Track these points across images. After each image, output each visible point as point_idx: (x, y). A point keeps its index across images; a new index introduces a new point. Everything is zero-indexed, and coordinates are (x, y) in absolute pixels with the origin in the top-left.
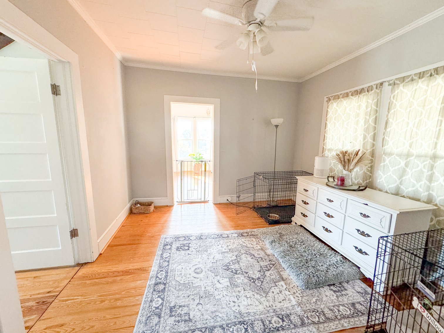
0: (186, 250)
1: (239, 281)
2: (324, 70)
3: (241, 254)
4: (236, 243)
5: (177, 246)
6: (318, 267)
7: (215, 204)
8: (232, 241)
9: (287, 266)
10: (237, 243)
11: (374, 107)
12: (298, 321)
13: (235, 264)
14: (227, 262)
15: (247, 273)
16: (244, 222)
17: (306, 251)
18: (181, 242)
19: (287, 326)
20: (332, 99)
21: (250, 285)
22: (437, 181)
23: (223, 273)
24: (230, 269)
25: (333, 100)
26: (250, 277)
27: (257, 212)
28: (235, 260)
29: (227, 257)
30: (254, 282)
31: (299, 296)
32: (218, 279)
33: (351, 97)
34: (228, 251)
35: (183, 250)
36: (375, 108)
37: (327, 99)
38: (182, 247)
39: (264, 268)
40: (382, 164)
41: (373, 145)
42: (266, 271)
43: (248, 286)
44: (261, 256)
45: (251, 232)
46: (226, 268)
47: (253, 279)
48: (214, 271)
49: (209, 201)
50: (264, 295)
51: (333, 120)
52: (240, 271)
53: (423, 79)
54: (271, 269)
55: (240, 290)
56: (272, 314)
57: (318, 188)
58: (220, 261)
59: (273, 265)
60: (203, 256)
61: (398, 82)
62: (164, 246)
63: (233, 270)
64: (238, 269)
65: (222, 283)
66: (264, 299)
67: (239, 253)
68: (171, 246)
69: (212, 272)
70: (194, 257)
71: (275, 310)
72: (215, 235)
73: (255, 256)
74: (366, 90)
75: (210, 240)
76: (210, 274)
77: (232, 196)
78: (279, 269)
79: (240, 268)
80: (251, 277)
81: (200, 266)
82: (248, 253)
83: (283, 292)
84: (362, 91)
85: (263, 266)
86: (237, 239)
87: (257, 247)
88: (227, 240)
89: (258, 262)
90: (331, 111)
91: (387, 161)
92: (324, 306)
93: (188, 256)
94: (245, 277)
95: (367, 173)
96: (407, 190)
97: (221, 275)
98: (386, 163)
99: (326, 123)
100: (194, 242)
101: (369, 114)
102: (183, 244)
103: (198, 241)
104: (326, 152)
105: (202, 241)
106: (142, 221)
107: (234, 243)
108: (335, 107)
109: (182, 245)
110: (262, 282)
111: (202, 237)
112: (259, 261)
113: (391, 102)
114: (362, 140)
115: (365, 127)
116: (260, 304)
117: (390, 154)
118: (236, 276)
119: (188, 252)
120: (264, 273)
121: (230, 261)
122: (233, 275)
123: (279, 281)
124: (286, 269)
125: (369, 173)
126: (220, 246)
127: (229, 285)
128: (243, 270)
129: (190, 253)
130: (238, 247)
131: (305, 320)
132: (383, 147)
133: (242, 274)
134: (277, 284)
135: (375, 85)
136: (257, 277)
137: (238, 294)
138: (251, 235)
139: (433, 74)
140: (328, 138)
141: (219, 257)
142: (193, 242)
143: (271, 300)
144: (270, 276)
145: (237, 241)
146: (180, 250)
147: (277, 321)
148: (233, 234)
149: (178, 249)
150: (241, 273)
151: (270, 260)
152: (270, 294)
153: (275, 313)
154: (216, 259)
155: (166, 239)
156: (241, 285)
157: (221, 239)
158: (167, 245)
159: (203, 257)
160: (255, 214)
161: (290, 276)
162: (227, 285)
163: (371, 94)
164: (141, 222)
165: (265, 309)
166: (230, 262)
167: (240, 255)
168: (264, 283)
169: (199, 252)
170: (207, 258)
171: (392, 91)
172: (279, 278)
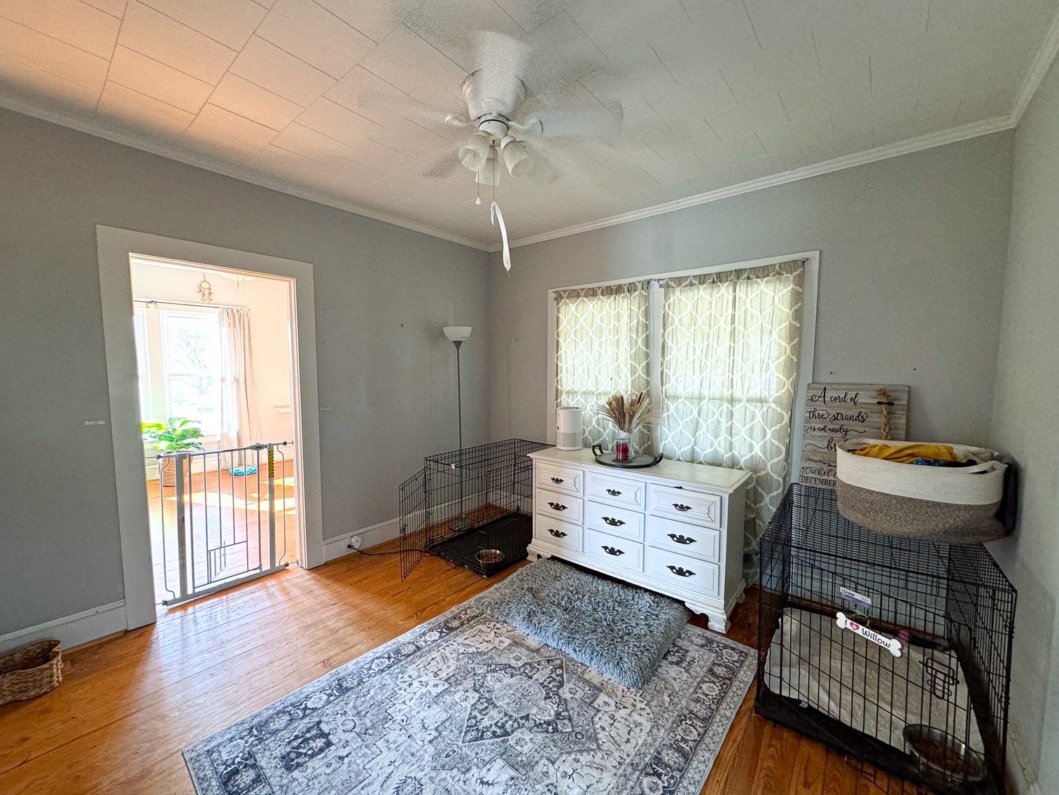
0: (321, 750)
1: (526, 749)
2: (544, 237)
3: (480, 678)
4: (448, 655)
5: (278, 753)
6: (635, 630)
7: (312, 570)
8: (434, 654)
9: (587, 656)
10: (454, 655)
11: (642, 319)
12: (676, 757)
13: (487, 711)
14: (466, 718)
15: (527, 717)
16: (430, 592)
17: (596, 607)
18: (286, 735)
19: (672, 782)
20: (565, 295)
21: (553, 741)
22: (738, 434)
23: (477, 754)
24: (485, 730)
25: (568, 298)
26: (540, 724)
27: (443, 557)
28: (478, 701)
29: (455, 706)
30: (556, 730)
31: (643, 706)
32: (477, 776)
33: (601, 297)
34: (447, 686)
35: (312, 756)
36: (644, 320)
37: (555, 295)
38: (301, 750)
39: (551, 686)
40: (665, 415)
41: (648, 383)
42: (558, 689)
43: (552, 746)
44: (525, 660)
45: (463, 612)
46: (473, 733)
47: (549, 725)
48: (449, 760)
49: (287, 565)
50: (593, 747)
51: (572, 336)
52: (510, 723)
53: (704, 286)
54: (563, 679)
55: (545, 769)
56: (635, 776)
57: (584, 472)
58: (447, 724)
59: (561, 667)
60: (391, 737)
61: (673, 284)
62: (225, 784)
63: (494, 728)
64: (502, 719)
65: (496, 781)
66: (599, 755)
67: (476, 678)
68: (254, 766)
69: (447, 767)
70: (364, 755)
71: (632, 764)
72: (382, 660)
73: (514, 668)
74: (626, 289)
75: (376, 681)
76: (448, 778)
77: (361, 531)
78: (576, 670)
79: (506, 715)
80: (542, 722)
81: (403, 771)
82: (493, 667)
83: (617, 716)
84: (618, 290)
85: (545, 680)
86: (443, 643)
87: (501, 642)
88: (424, 659)
89: (531, 677)
90: (565, 318)
91: (672, 409)
92: (685, 700)
93: (345, 767)
94: (530, 730)
95: (644, 430)
96: (704, 452)
97: (475, 760)
98: (670, 412)
99: (558, 341)
100: (329, 710)
101: (635, 329)
102: (297, 737)
103: (342, 704)
104: (562, 398)
105: (354, 696)
106: (25, 740)
107: (444, 659)
108: (572, 313)
109: (295, 744)
110: (570, 720)
111: (345, 685)
112: (530, 674)
113: (666, 315)
114: (629, 376)
115: (632, 351)
116: (602, 770)
117: (676, 398)
118: (512, 740)
119: (333, 752)
120: (560, 697)
121: (469, 709)
122: (503, 741)
123: (595, 697)
124: (588, 664)
125: (646, 431)
126: (416, 684)
127: (513, 773)
128: (515, 715)
129: (343, 753)
130: (462, 662)
131: (684, 746)
132: (662, 385)
133: (519, 727)
134: (595, 705)
135: (639, 282)
136: (553, 713)
137: (549, 782)
138: (469, 621)
139: (716, 280)
140: (564, 371)
141: (435, 715)
142: (328, 712)
143: (613, 748)
144: (572, 696)
145: (447, 648)
146: (300, 760)
147: (652, 785)
148: (424, 634)
149: (289, 763)
150: (516, 725)
151: (548, 660)
152: (602, 736)
153: (636, 770)
154: (432, 727)
155: (215, 755)
156: (537, 757)
157: (403, 662)
158: (236, 772)
159: (391, 741)
160: (439, 564)
161: (604, 675)
162: (507, 776)
163: (634, 297)
164: (26, 745)
165: (618, 776)
166: (474, 714)
167: (482, 681)
168: (575, 717)
169: (370, 732)
170: (404, 738)
171: (666, 296)
172: (590, 690)
